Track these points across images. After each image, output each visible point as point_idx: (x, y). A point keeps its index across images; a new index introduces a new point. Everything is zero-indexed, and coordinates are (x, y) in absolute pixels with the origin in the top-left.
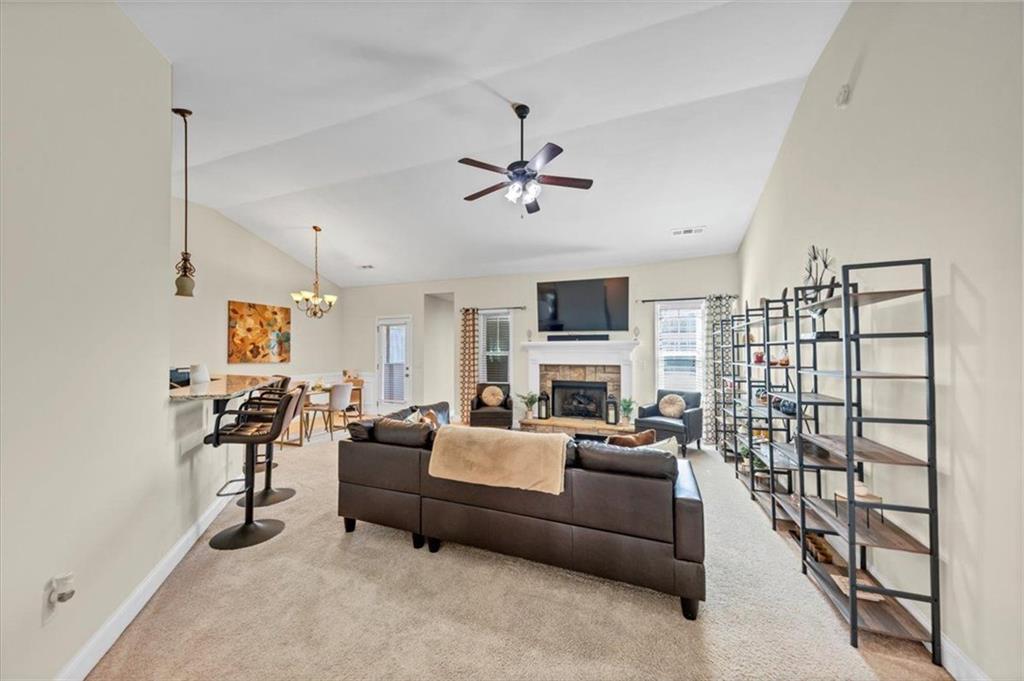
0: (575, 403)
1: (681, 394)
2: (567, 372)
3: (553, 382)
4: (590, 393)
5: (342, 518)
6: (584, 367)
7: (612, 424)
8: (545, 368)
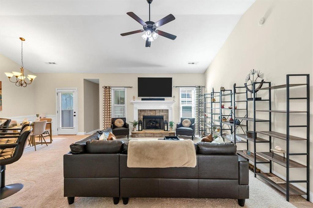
0: (151, 124)
1: (189, 119)
2: (149, 112)
3: (143, 116)
4: (157, 120)
5: (66, 198)
6: (155, 110)
7: (166, 131)
8: (140, 111)
